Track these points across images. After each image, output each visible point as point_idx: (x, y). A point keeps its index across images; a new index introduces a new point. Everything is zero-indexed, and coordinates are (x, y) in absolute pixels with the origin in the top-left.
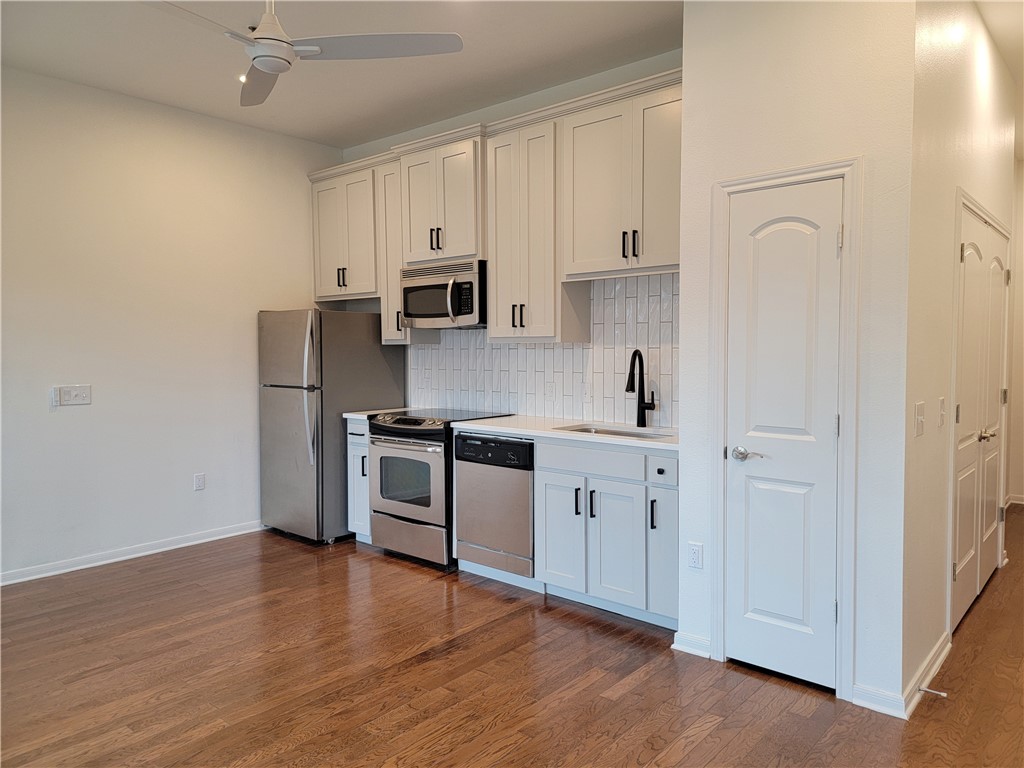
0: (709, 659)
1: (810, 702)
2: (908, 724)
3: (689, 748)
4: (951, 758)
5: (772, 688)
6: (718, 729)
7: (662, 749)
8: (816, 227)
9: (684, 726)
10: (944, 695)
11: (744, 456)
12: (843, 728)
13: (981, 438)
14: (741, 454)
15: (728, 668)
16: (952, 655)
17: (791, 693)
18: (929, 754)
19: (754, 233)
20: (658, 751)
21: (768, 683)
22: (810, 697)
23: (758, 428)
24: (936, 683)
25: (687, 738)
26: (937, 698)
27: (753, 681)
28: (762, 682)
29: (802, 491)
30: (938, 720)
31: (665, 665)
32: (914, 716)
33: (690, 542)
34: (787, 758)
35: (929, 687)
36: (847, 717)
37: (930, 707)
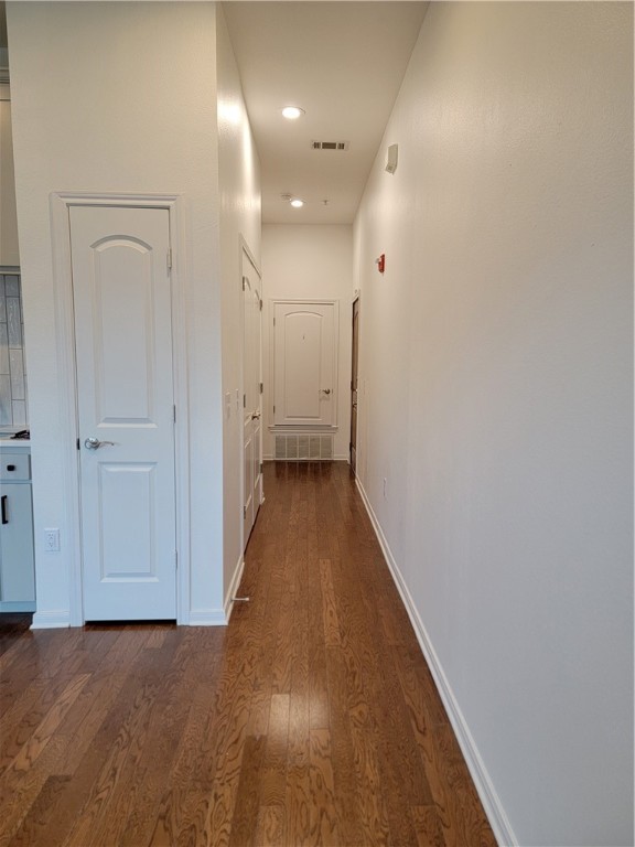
0: (69, 628)
1: (158, 637)
2: (228, 628)
3: (65, 712)
4: (258, 642)
5: (128, 634)
6: (88, 684)
7: (39, 723)
8: (149, 248)
9: (56, 694)
10: (247, 599)
11: (96, 445)
12: (186, 646)
13: (254, 417)
14: (94, 443)
15: (87, 630)
16: (245, 569)
17: (144, 633)
18: (245, 644)
19: (95, 246)
20: (36, 726)
21: (124, 632)
22: (158, 632)
23: (108, 420)
24: (240, 593)
25: (61, 703)
26: (242, 603)
27: (111, 634)
28: (118, 633)
29: (147, 469)
30: (245, 619)
31: (27, 646)
32: (230, 621)
33: (47, 529)
34: (150, 686)
35: (237, 597)
36: (187, 638)
37: (239, 611)
